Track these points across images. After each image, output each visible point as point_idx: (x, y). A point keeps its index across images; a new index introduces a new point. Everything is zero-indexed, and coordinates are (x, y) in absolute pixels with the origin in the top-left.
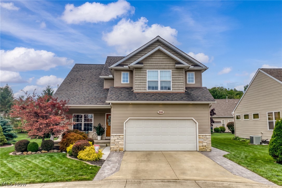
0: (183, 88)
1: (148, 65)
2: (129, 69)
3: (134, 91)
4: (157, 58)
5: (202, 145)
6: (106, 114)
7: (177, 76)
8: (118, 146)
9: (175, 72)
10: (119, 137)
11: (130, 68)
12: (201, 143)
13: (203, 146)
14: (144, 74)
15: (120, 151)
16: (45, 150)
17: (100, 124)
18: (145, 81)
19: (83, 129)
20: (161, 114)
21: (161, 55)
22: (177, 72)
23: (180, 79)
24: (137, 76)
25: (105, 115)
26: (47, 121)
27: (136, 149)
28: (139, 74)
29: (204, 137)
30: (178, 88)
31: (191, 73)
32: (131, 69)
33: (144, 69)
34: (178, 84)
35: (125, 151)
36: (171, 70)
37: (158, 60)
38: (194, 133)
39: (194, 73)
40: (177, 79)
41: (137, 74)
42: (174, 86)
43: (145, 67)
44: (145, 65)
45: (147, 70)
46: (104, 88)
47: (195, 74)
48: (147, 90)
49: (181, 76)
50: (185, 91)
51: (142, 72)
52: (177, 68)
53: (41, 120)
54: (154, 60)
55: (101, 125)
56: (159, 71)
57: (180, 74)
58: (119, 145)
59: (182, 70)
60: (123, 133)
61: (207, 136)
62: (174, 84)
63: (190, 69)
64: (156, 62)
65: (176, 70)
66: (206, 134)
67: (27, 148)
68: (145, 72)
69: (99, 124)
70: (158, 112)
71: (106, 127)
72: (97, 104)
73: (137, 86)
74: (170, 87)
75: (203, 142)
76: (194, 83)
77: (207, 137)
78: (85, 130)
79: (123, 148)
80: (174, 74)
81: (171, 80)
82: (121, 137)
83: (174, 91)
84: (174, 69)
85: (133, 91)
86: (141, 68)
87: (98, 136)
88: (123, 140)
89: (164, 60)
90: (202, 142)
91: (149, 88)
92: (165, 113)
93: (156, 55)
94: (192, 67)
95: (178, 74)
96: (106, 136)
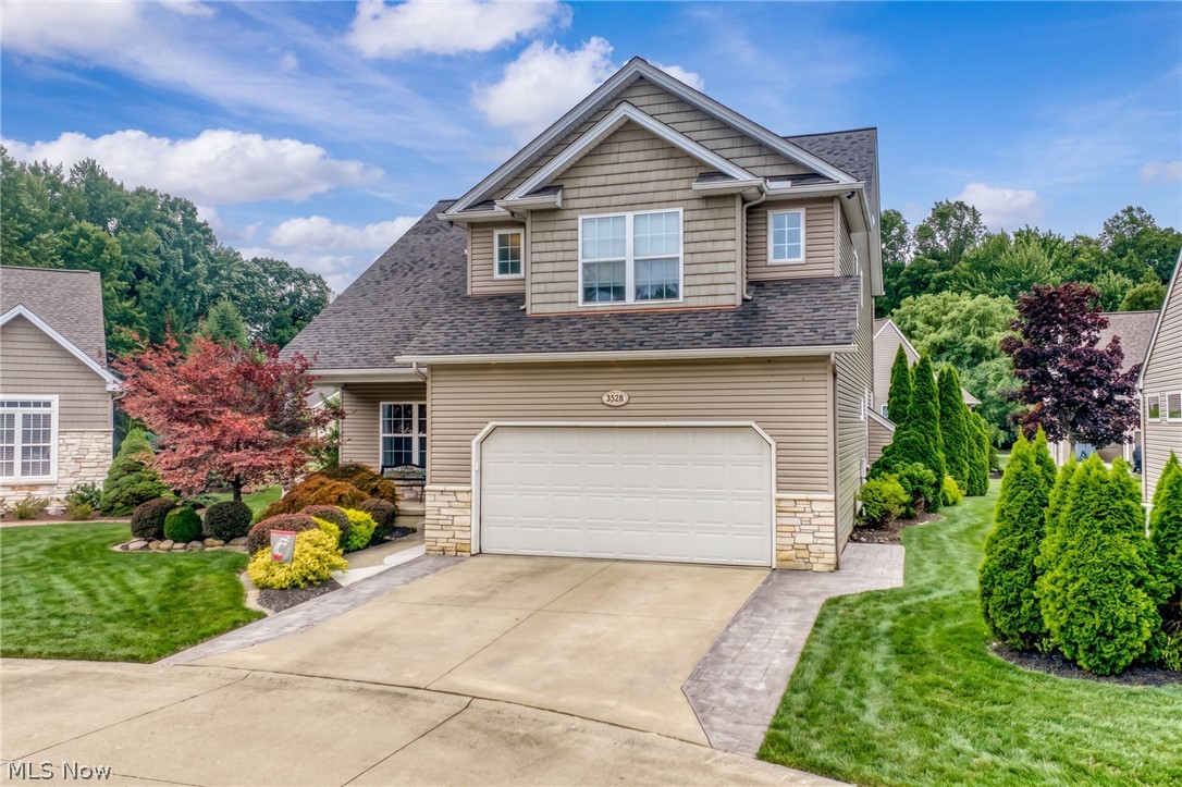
0: (731, 289)
1: (584, 193)
2: (511, 218)
3: (528, 312)
4: (623, 157)
5: (791, 541)
7: (706, 235)
8: (450, 534)
9: (697, 215)
10: (454, 499)
11: (513, 214)
12: (790, 535)
13: (796, 546)
14: (568, 235)
15: (459, 554)
16: (215, 537)
18: (570, 266)
20: (615, 403)
21: (641, 145)
22: (706, 214)
23: (719, 246)
24: (542, 247)
27: (523, 549)
28: (548, 236)
29: (801, 506)
30: (712, 290)
31: (786, 214)
32: (517, 218)
33: (568, 214)
34: (712, 268)
35: (481, 553)
36: (681, 210)
37: (625, 168)
38: (760, 489)
39: (802, 212)
40: (709, 246)
41: (538, 237)
42: (691, 280)
43: (571, 204)
44: (574, 193)
45: (580, 218)
47: (807, 215)
48: (580, 304)
49: (726, 234)
50: (745, 300)
51: (560, 225)
52: (708, 198)
54: (607, 169)
56: (630, 216)
57: (720, 224)
58: (453, 528)
59: (729, 203)
60: (470, 483)
61: (813, 503)
62: (694, 269)
63: (770, 199)
64: (618, 179)
65: (701, 205)
66: (810, 496)
68: (571, 224)
70: (605, 399)
73: (542, 288)
74: (676, 286)
75: (797, 529)
76: (802, 259)
77: (817, 507)
79: (468, 542)
80: (693, 226)
81: (681, 255)
82: (461, 497)
83: (692, 302)
84: (695, 204)
85: (525, 310)
86: (555, 210)
88: (468, 511)
89: (651, 165)
90: (792, 529)
91: (589, 294)
92: (632, 400)
93: (615, 148)
94: (783, 188)
95: (710, 225)
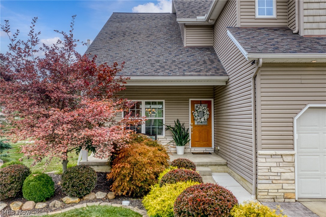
3: (302, 34)
6: (190, 100)
8: (280, 186)
10: (281, 160)
15: (285, 198)
16: (72, 196)
17: (178, 121)
19: (143, 131)
25: (189, 103)
26: (75, 113)
35: (298, 199)
46: (185, 45)
53: (55, 113)
55: (181, 123)
58: (281, 181)
60: (292, 149)
67: (21, 189)
69: (176, 120)
71: (190, 127)
72: (184, 75)
73: (311, 20)
78: (148, 133)
79: (294, 191)
82: (288, 159)
85: (298, 34)
87: (177, 147)
88: (292, 169)
96: (192, 147)
